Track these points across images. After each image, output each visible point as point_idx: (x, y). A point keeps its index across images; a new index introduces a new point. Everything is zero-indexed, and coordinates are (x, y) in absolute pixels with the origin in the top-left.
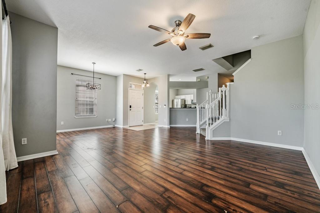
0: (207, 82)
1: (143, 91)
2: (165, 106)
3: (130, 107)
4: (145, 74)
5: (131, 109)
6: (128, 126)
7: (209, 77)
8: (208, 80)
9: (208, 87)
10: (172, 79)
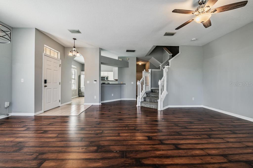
0: (128, 63)
1: (61, 60)
2: (95, 82)
3: (45, 81)
4: (75, 39)
5: (46, 85)
6: (43, 111)
7: (129, 59)
8: (129, 61)
9: (128, 67)
10: (103, 54)
